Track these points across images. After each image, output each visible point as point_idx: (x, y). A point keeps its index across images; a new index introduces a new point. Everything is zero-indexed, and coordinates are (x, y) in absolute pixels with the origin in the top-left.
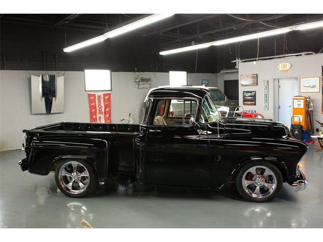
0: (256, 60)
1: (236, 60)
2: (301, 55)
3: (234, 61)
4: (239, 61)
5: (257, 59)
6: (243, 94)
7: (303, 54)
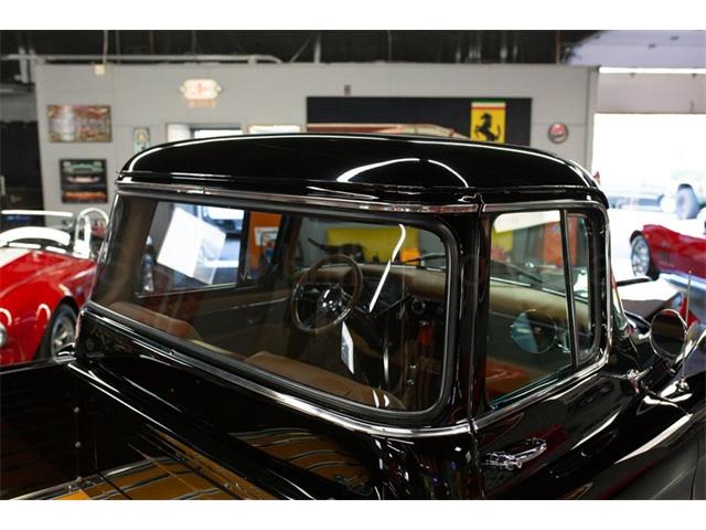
0: (100, 62)
1: (16, 52)
2: (246, 62)
3: (12, 57)
4: (33, 57)
5: (104, 58)
6: (62, 167)
7: (253, 58)
